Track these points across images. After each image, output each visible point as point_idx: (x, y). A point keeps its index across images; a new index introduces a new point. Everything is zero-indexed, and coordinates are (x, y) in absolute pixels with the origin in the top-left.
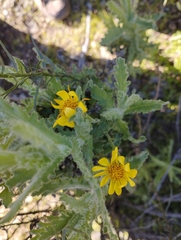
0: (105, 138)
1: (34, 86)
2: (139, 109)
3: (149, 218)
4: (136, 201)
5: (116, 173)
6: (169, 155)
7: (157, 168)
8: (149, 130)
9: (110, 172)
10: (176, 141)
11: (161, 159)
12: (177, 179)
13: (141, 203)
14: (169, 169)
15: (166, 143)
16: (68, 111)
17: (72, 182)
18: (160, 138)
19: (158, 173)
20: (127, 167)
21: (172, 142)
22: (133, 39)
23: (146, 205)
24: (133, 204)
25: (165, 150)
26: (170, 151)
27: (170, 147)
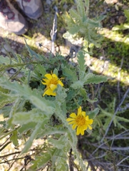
0: (73, 100)
1: (27, 69)
2: (93, 81)
3: (102, 151)
4: (93, 140)
5: (80, 122)
6: (114, 109)
7: (106, 117)
8: (100, 92)
9: (77, 121)
10: (118, 99)
11: (108, 111)
12: (119, 124)
13: (96, 141)
14: (113, 118)
15: (111, 100)
16: (53, 86)
17: (53, 130)
18: (108, 97)
19: (106, 120)
20: (87, 118)
21: (115, 99)
22: (87, 32)
23: (99, 143)
24: (91, 142)
25: (111, 105)
26: (114, 106)
27: (114, 103)
